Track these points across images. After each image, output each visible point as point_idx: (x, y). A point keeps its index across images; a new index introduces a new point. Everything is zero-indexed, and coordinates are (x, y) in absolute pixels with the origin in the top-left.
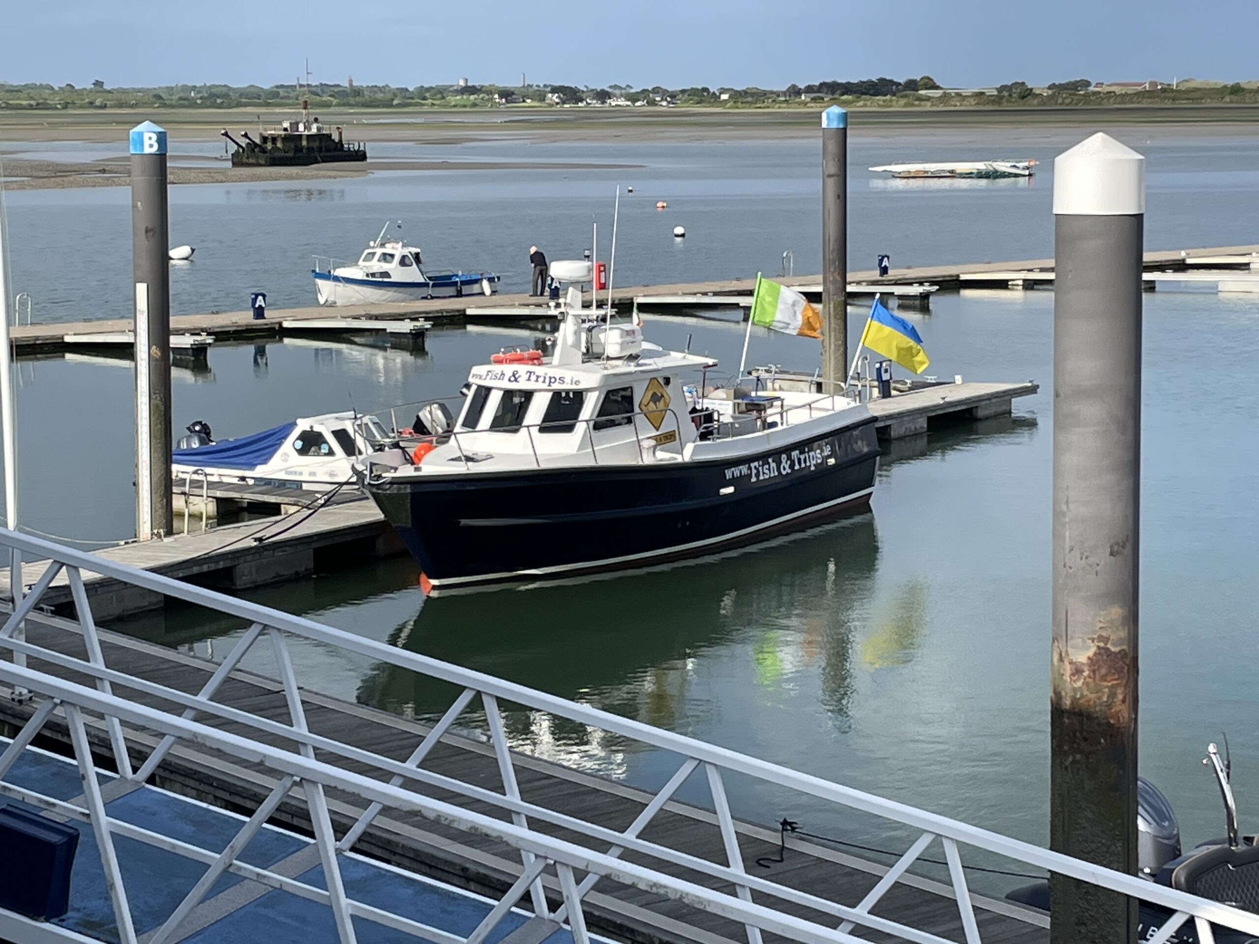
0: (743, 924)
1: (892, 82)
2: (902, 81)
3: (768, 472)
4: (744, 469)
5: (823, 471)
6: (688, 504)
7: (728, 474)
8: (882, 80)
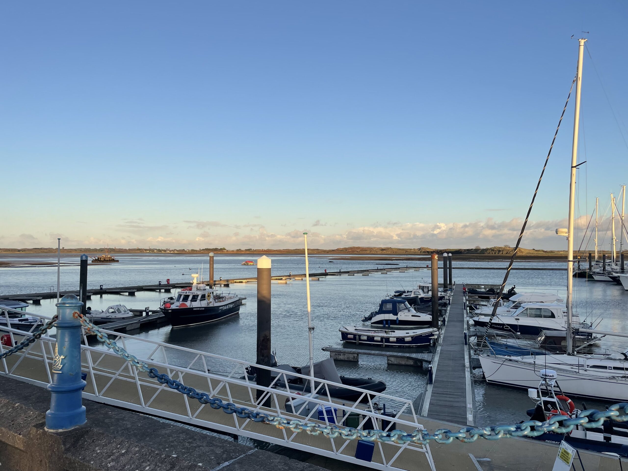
0: (247, 387)
1: (218, 249)
2: (219, 248)
3: (225, 308)
4: (222, 307)
5: (233, 308)
6: (213, 313)
7: (220, 308)
8: (216, 248)
